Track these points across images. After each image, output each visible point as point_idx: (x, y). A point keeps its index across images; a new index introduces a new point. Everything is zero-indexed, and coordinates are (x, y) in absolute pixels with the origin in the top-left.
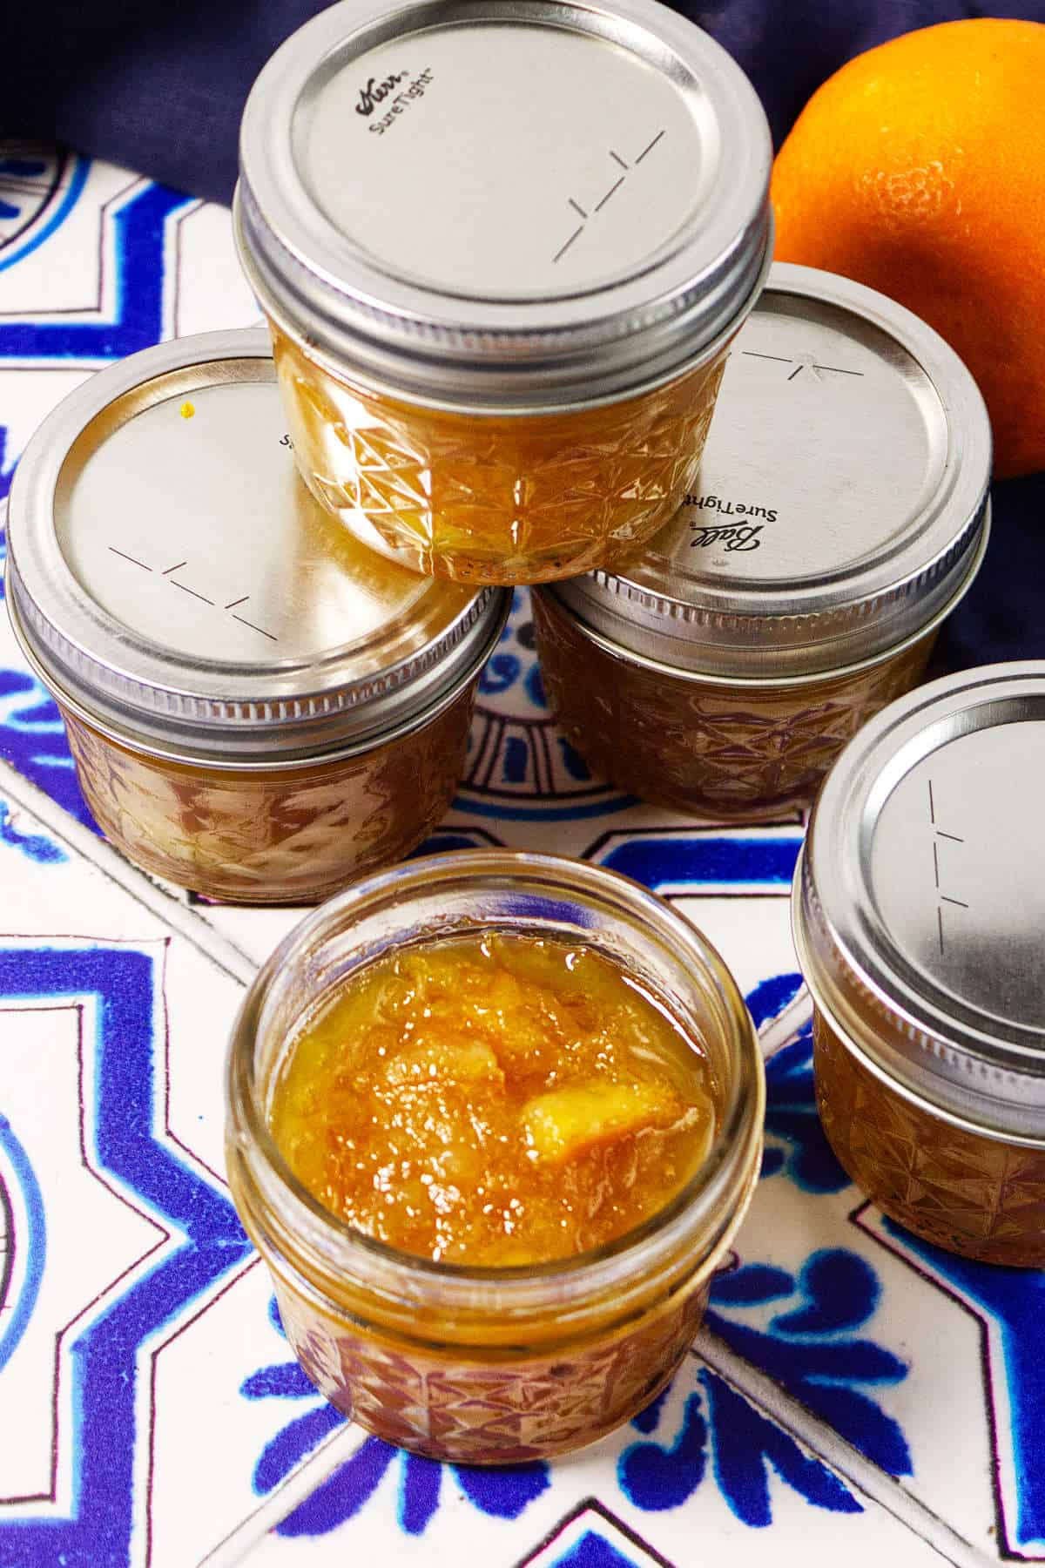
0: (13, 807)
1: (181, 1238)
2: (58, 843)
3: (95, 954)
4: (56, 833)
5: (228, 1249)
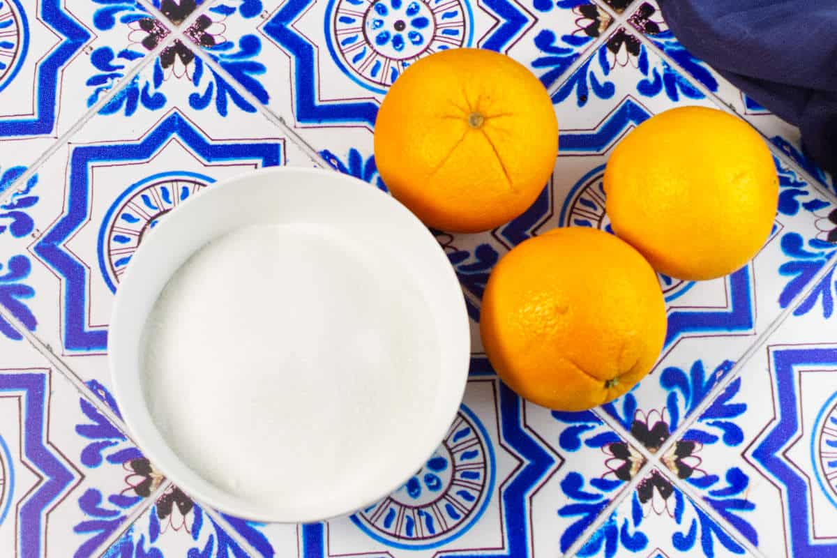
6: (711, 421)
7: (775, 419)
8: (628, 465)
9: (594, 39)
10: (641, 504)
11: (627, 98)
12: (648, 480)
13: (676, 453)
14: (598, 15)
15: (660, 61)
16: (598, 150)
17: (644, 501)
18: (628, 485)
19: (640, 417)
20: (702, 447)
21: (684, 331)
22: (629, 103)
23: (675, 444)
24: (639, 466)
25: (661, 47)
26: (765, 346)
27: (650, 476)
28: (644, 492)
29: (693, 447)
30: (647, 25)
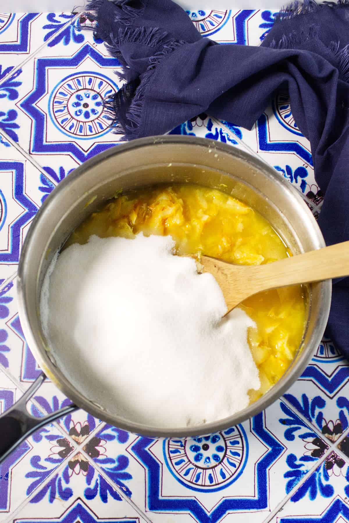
0: (3, 137)
1: (27, 210)
2: (9, 143)
3: (15, 163)
4: (9, 142)
5: (34, 212)
6: (99, 482)
7: (98, 518)
8: (78, 435)
9: (321, 431)
10: (57, 440)
11: (285, 447)
12: (69, 445)
13: (82, 461)
14: (336, 434)
15: (308, 469)
16: (254, 429)
17: (58, 442)
18: (67, 434)
19: (102, 442)
20: (85, 476)
21: (149, 470)
22: (282, 449)
23: (87, 461)
24: (77, 440)
25: (318, 470)
26: (139, 517)
27: (71, 446)
28: (63, 442)
29: (85, 471)
30: (331, 462)
